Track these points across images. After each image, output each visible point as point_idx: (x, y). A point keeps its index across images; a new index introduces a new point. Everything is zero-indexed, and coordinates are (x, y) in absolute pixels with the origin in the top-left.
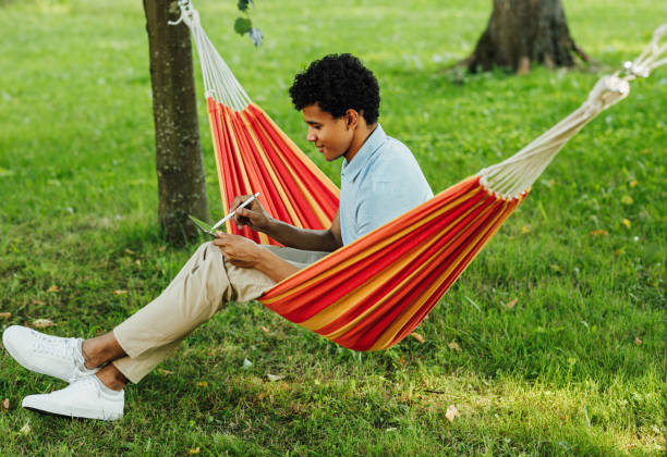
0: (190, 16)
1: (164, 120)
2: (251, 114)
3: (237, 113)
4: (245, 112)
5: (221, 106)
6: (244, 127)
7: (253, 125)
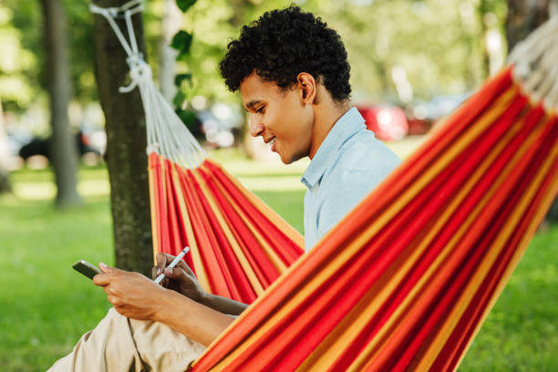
0: (141, 73)
1: (121, 214)
2: (206, 170)
3: (189, 172)
4: (200, 171)
5: (168, 163)
6: (197, 186)
7: (209, 182)
